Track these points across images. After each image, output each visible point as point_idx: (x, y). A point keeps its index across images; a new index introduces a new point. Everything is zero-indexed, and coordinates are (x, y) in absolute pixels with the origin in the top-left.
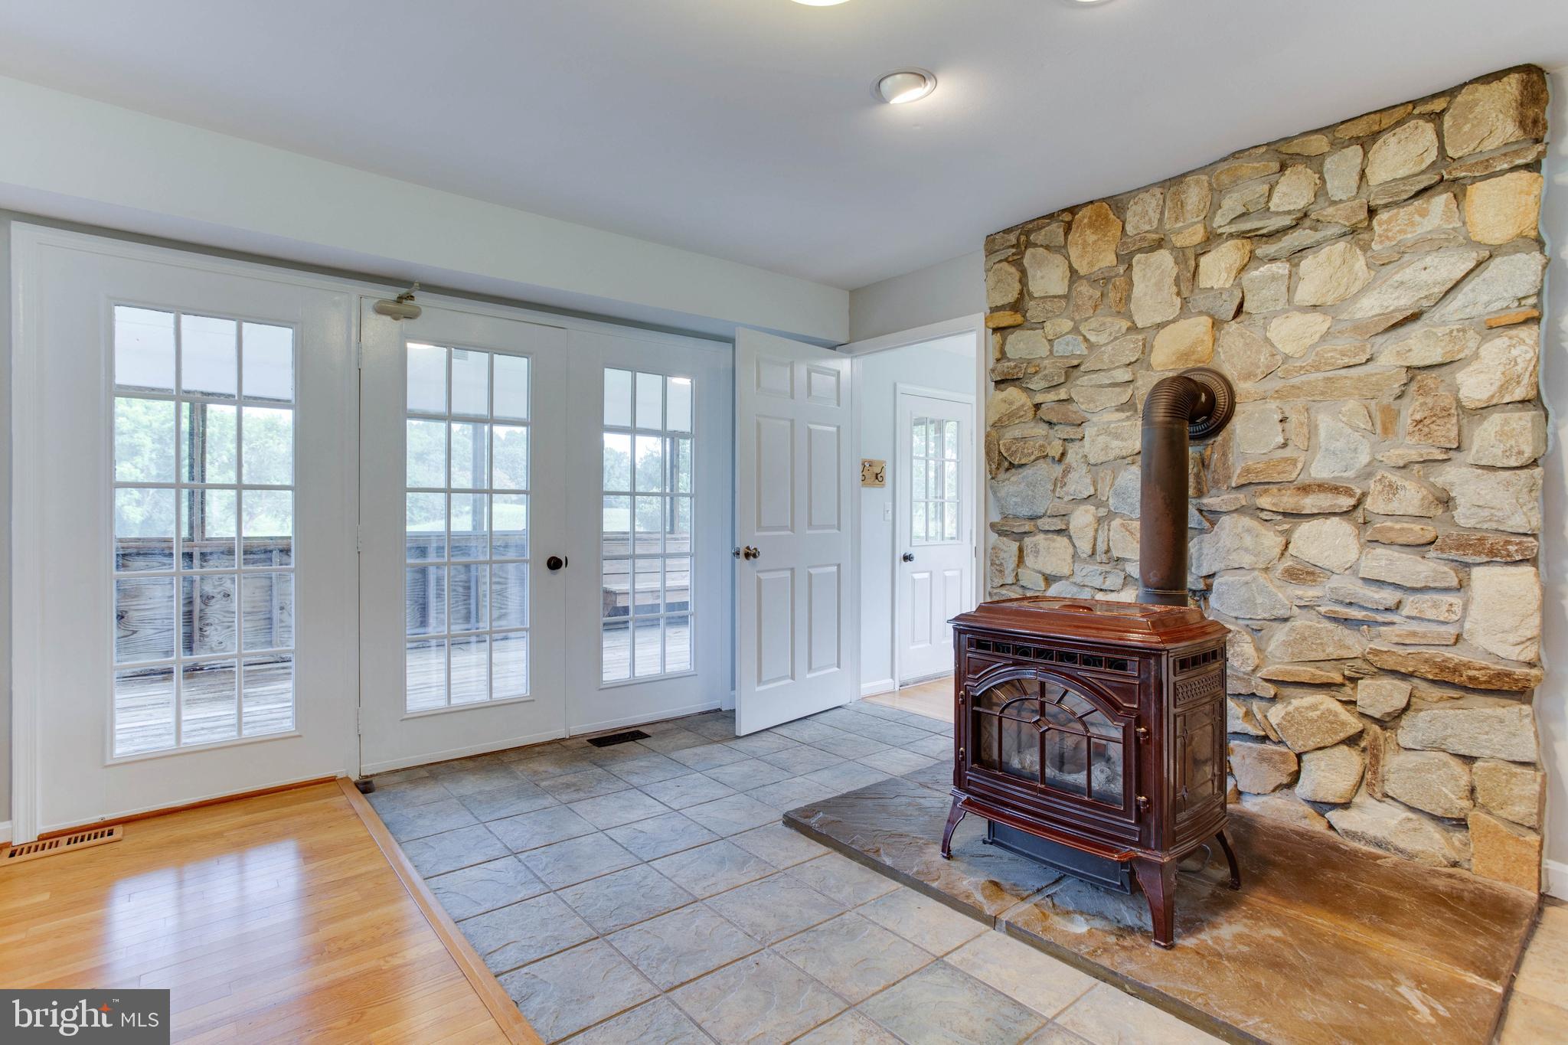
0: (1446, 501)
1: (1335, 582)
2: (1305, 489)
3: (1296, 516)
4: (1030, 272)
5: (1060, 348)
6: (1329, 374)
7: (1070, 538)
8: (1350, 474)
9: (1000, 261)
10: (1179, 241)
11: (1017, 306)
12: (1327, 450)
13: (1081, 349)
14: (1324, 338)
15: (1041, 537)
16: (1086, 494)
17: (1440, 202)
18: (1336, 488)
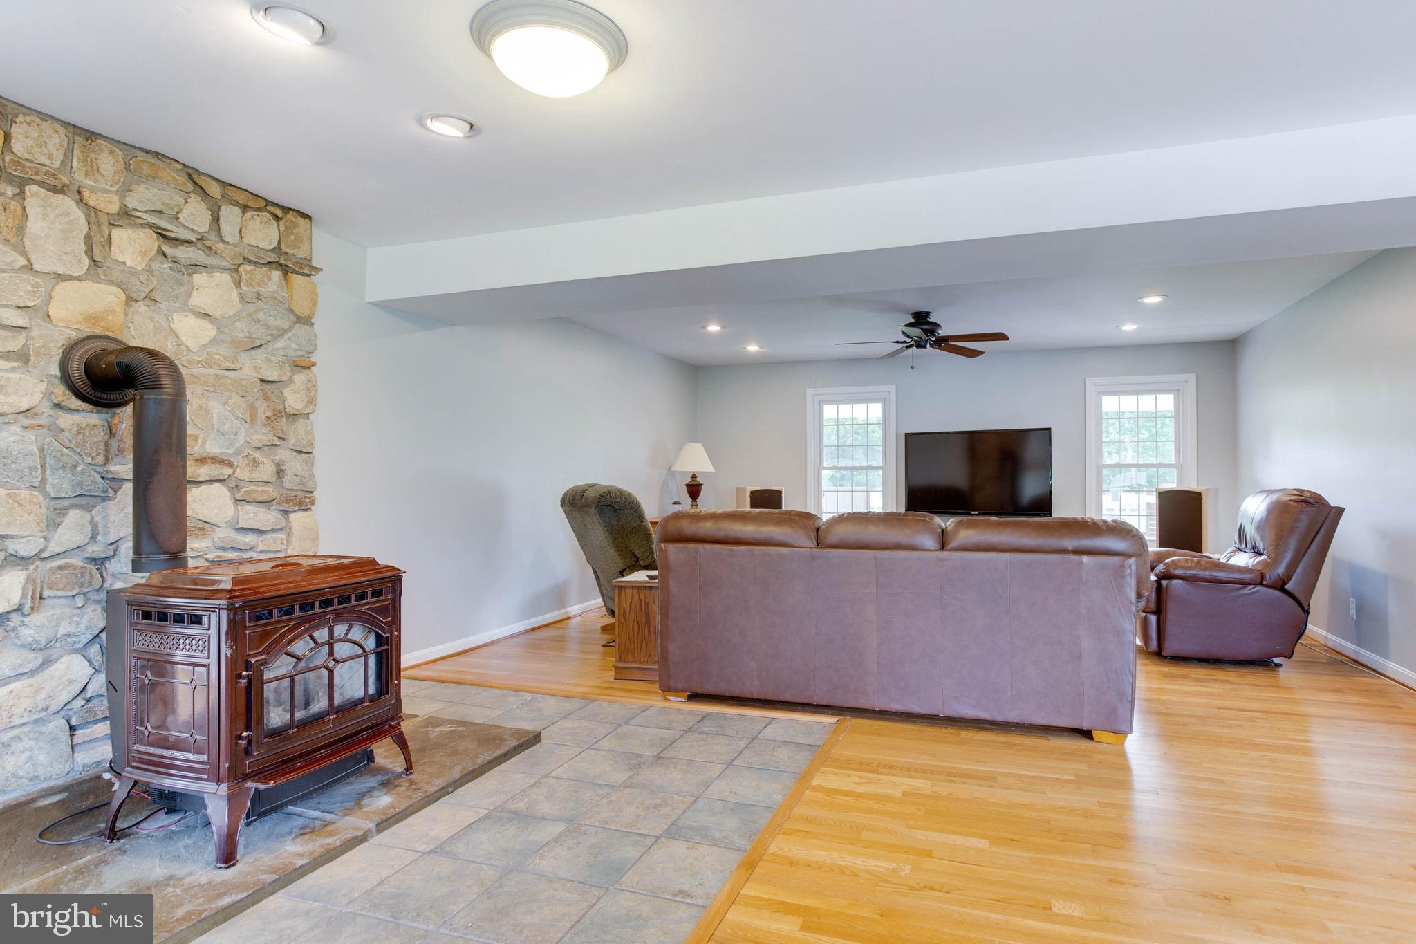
0: (280, 473)
1: (220, 533)
2: (202, 461)
6: (218, 372)
8: (231, 451)
12: (218, 431)
14: (213, 341)
18: (223, 461)
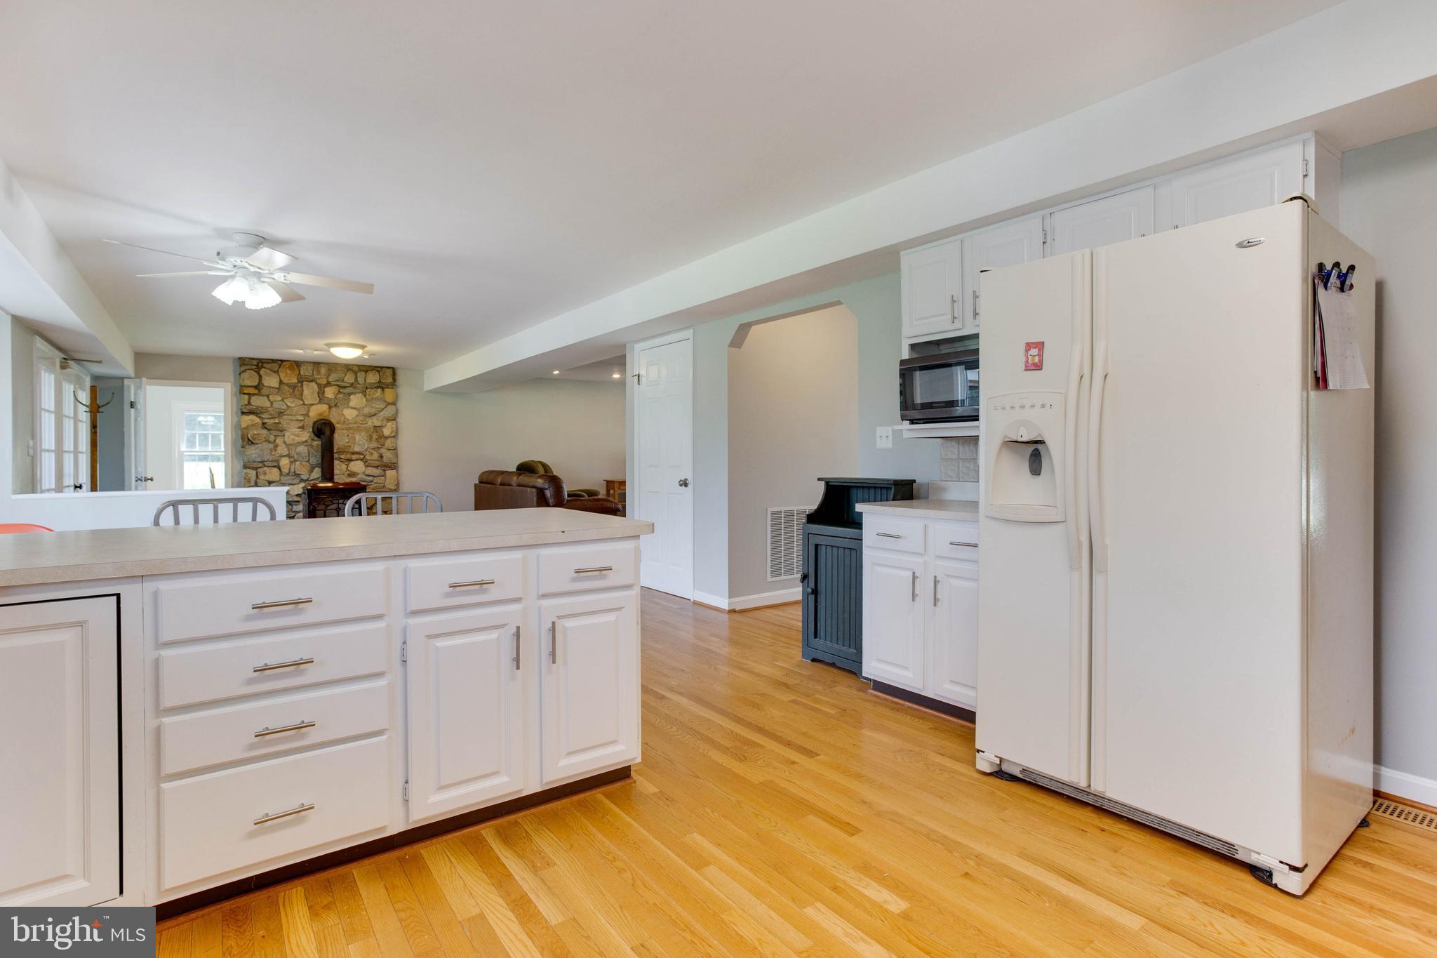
0: (381, 457)
1: (360, 476)
2: (353, 453)
3: (350, 460)
4: (264, 377)
5: (275, 405)
6: (357, 425)
7: (279, 468)
8: (362, 450)
9: (249, 369)
10: (319, 382)
11: (256, 387)
13: (285, 407)
14: (357, 416)
15: (266, 469)
16: (285, 454)
17: (379, 390)
